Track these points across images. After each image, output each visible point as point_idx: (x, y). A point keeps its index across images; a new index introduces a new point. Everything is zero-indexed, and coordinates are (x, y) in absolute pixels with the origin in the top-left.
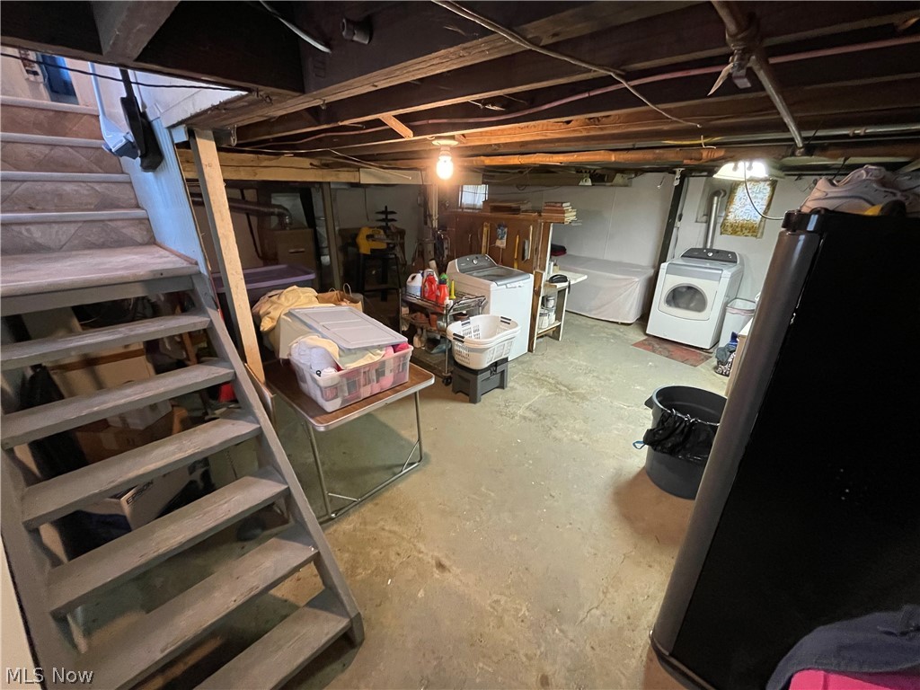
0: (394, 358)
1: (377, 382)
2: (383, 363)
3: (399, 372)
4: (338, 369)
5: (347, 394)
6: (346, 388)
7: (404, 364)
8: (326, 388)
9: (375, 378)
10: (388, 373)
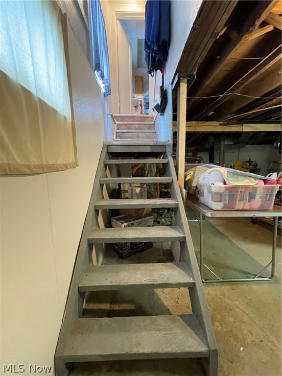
0: (264, 188)
1: (249, 202)
2: (255, 189)
3: (266, 200)
4: (225, 183)
5: (227, 203)
6: (227, 198)
7: (271, 195)
8: (215, 193)
9: (247, 198)
10: (257, 197)
